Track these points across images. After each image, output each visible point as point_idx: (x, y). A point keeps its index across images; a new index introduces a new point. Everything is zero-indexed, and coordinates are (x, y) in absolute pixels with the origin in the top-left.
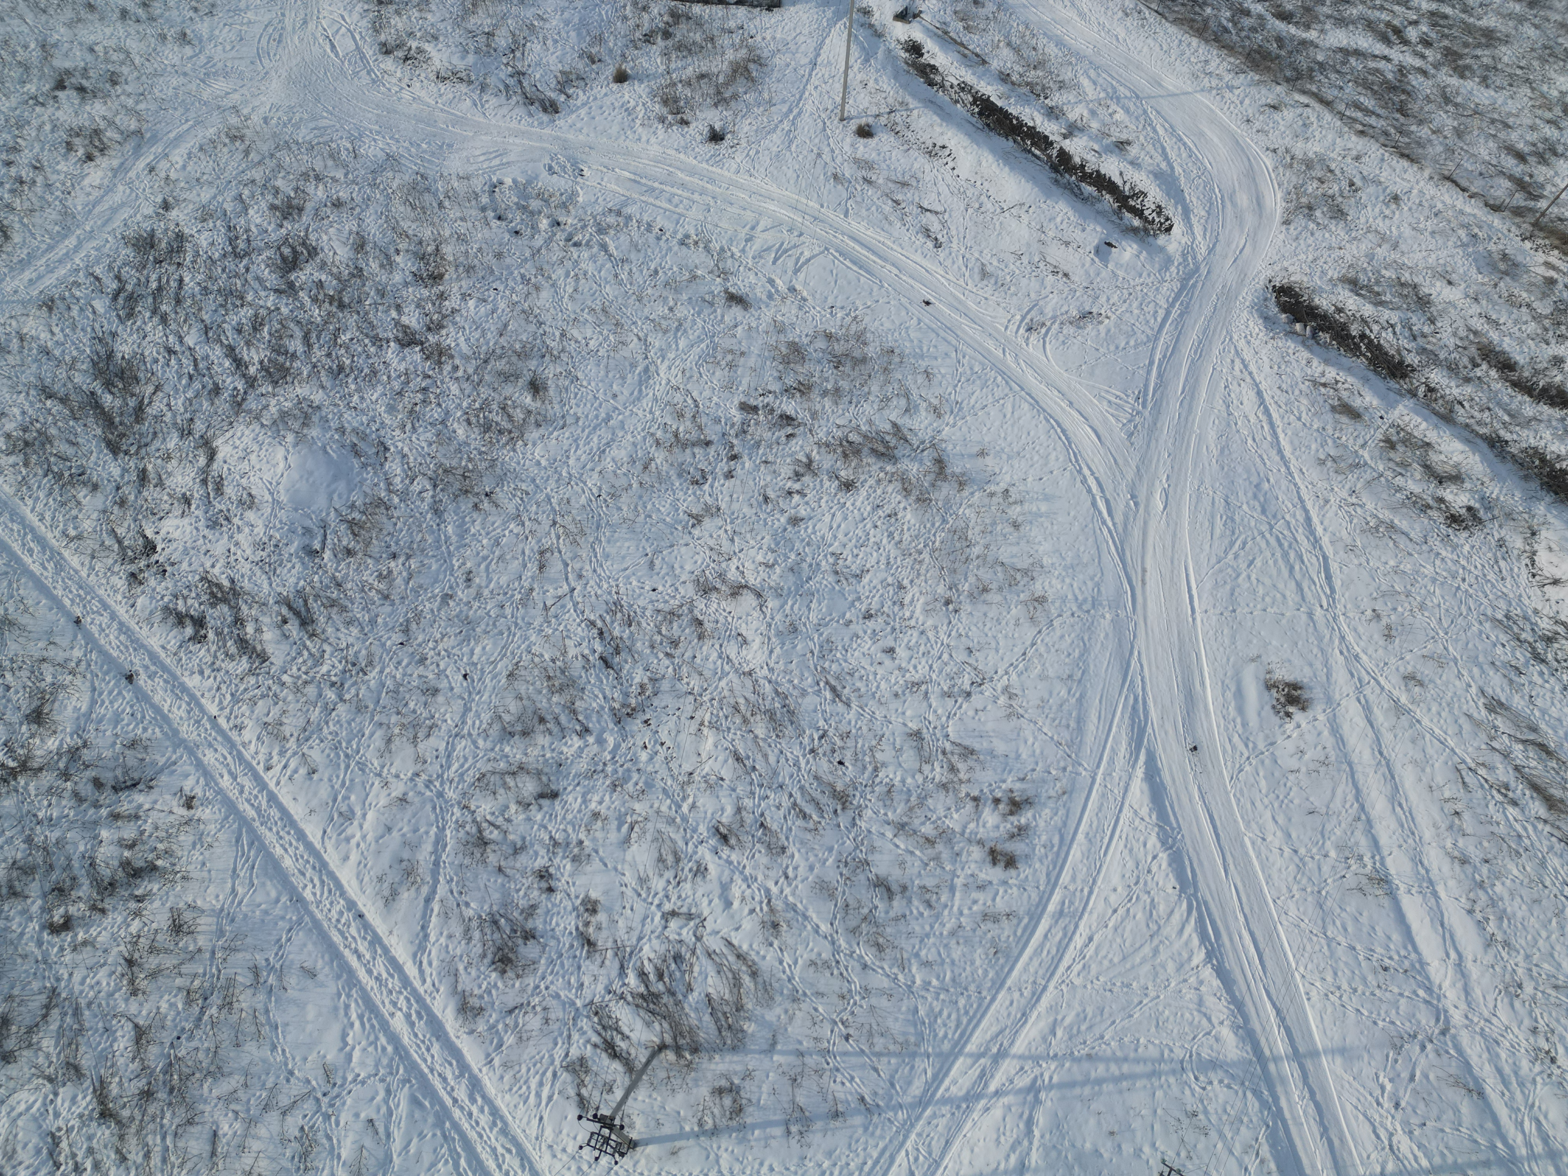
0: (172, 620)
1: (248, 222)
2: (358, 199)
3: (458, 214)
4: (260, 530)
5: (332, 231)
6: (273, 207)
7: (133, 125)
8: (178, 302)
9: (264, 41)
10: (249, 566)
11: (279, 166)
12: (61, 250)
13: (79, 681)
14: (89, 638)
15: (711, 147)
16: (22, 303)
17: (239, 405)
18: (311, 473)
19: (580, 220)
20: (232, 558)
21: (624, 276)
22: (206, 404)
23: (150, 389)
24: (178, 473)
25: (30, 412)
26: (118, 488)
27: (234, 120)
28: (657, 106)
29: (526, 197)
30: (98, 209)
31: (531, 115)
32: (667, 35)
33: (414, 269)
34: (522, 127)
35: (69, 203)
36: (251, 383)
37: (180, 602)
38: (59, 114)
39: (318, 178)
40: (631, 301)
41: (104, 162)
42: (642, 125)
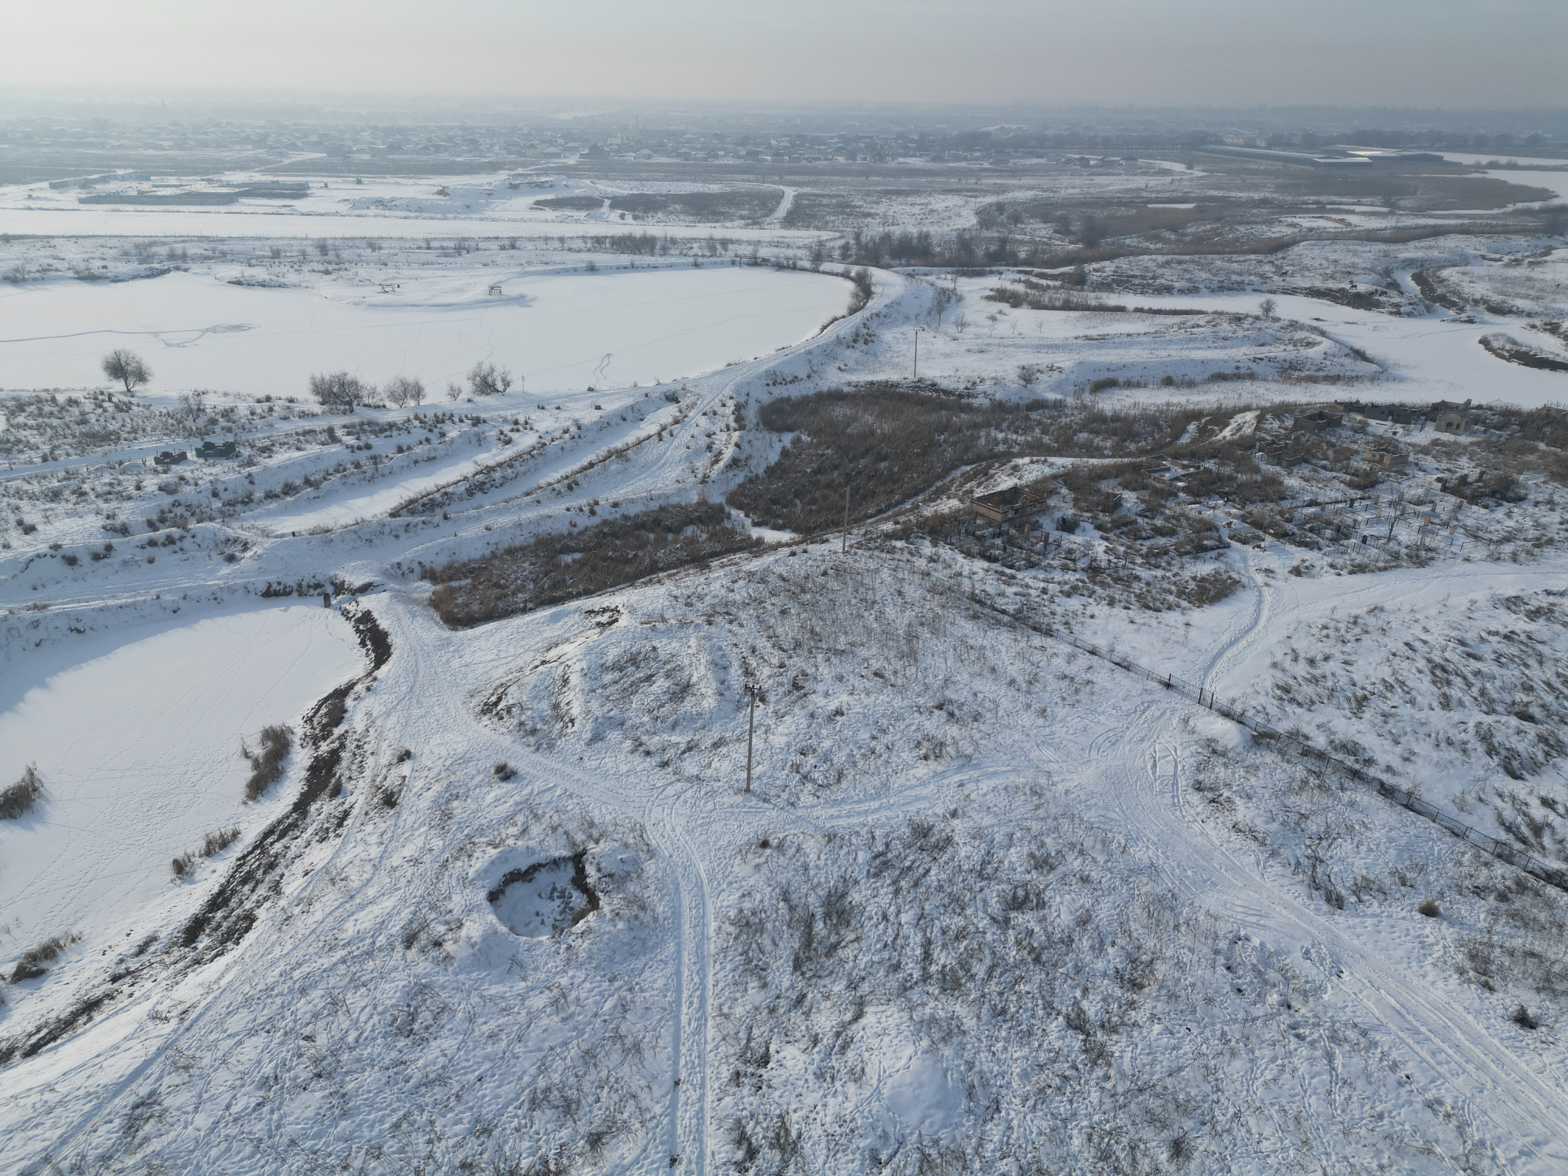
0: (735, 1135)
1: (1005, 856)
2: (1105, 884)
3: (1189, 943)
4: (849, 1106)
5: (1067, 897)
6: (1032, 855)
7: (969, 751)
8: (916, 885)
9: (1101, 740)
10: (820, 1132)
11: (1056, 829)
12: (864, 807)
13: (641, 1134)
14: (673, 1105)
15: (1515, 1029)
16: (816, 827)
17: (905, 990)
18: (921, 1085)
19: (1315, 1016)
20: (813, 1115)
21: (1339, 1099)
22: (882, 973)
23: (852, 936)
24: (826, 1013)
25: (766, 903)
26: (778, 997)
27: (1043, 781)
28: (1460, 956)
29: (1268, 965)
30: (908, 793)
31: (1310, 897)
32: (1502, 897)
33: (1119, 966)
34: (1296, 903)
35: (891, 780)
36: (926, 978)
37: (752, 1123)
38: (927, 724)
39: (1081, 852)
40: (1335, 1129)
41: (932, 765)
42: (1434, 965)
